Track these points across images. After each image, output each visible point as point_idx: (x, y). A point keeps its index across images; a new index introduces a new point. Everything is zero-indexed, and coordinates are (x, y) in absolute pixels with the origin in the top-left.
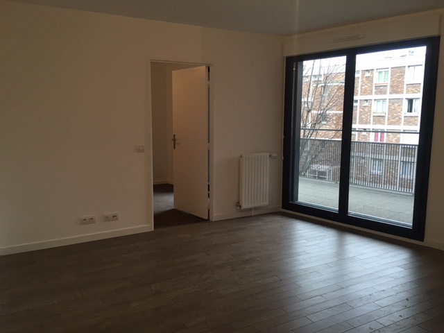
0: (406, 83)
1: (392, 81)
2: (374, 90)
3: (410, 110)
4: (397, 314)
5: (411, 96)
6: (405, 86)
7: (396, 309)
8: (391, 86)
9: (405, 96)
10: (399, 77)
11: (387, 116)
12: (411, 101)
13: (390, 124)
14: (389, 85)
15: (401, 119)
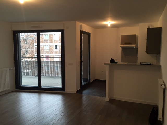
0: (54, 40)
1: (50, 39)
2: (44, 42)
3: (56, 49)
4: (60, 115)
5: (56, 44)
6: (54, 41)
7: (60, 114)
8: (50, 41)
9: (54, 44)
10: (52, 38)
11: (49, 50)
12: (56, 46)
13: (50, 53)
14: (49, 40)
15: (53, 52)
